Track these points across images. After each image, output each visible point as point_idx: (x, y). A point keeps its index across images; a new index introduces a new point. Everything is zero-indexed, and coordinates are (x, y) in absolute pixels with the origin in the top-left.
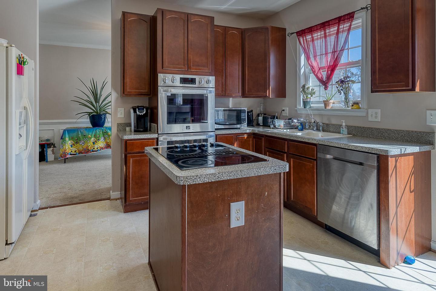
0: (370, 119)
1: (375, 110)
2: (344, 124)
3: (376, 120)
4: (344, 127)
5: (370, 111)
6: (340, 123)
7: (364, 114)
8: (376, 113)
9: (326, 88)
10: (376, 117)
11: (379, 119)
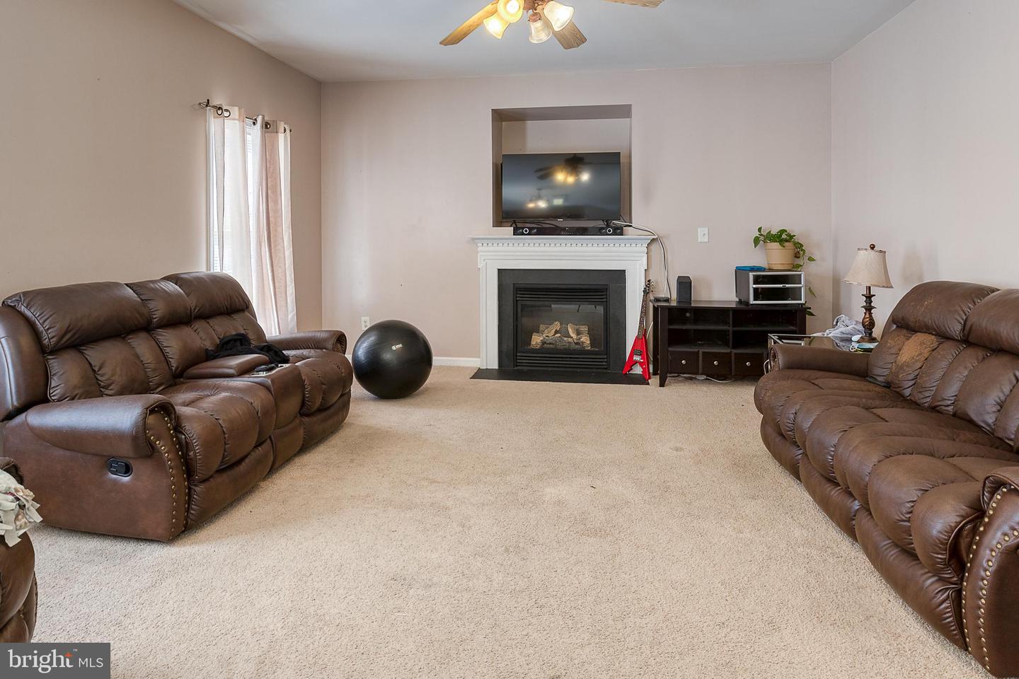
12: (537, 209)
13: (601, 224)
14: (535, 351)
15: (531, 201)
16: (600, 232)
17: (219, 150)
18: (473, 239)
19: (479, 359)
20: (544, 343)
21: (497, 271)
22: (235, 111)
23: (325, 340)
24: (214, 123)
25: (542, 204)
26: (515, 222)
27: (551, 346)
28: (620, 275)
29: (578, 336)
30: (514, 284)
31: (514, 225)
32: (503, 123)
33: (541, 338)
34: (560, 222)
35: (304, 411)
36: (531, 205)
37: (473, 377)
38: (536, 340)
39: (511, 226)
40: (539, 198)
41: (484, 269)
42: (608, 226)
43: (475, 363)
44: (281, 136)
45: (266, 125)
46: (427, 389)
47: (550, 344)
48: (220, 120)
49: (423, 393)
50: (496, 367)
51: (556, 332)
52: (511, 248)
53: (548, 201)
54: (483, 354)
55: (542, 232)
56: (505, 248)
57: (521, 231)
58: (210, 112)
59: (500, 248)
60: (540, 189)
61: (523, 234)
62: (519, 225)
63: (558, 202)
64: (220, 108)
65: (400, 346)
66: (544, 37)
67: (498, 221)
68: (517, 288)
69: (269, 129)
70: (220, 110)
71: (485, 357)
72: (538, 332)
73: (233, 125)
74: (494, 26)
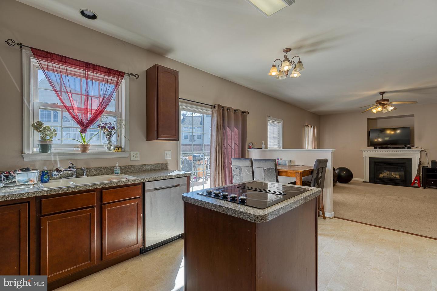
0: (132, 159)
1: (135, 153)
2: (117, 165)
3: (137, 159)
4: (117, 168)
5: (132, 153)
6: (113, 166)
7: (128, 156)
8: (137, 154)
9: (83, 131)
10: (136, 157)
11: (138, 159)
12: (378, 142)
13: (403, 146)
14: (381, 178)
15: (376, 139)
16: (403, 148)
17: (307, 133)
18: (361, 150)
20: (383, 176)
21: (369, 158)
22: (310, 126)
24: (306, 128)
25: (380, 140)
26: (374, 146)
27: (386, 177)
28: (410, 160)
29: (395, 175)
30: (374, 161)
32: (370, 121)
34: (389, 146)
36: (376, 140)
37: (363, 182)
38: (381, 176)
40: (379, 137)
41: (365, 157)
42: (406, 147)
43: (362, 180)
48: (307, 128)
49: (351, 183)
50: (369, 181)
51: (388, 174)
52: (373, 152)
53: (382, 138)
54: (365, 177)
55: (383, 148)
56: (371, 152)
60: (379, 134)
62: (375, 147)
63: (387, 139)
66: (386, 111)
67: (369, 146)
68: (375, 163)
69: (314, 128)
70: (307, 126)
71: (365, 179)
72: (382, 174)
73: (309, 128)
74: (374, 111)
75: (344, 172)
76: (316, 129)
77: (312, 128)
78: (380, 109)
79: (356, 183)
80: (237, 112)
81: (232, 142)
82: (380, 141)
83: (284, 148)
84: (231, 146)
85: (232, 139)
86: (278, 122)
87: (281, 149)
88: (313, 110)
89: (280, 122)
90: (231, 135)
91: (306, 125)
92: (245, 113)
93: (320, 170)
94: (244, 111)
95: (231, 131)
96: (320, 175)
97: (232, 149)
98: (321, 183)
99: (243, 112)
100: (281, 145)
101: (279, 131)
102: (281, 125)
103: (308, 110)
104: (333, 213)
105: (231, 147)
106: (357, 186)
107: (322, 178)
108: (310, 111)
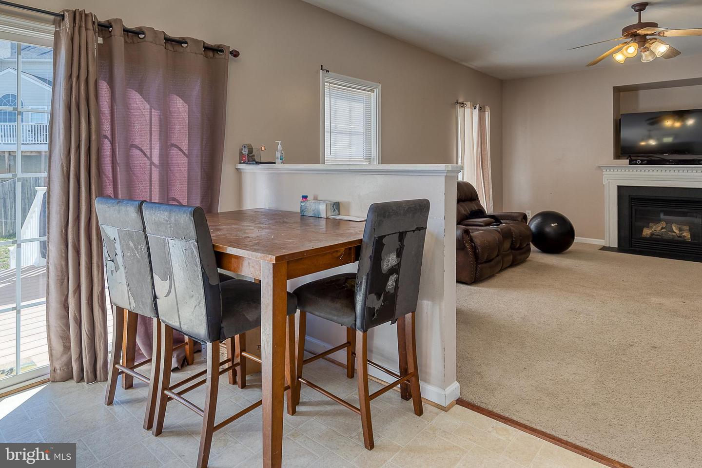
12: (648, 146)
14: (645, 239)
15: (643, 140)
17: (462, 123)
18: (599, 167)
19: (604, 241)
20: (652, 234)
21: (617, 186)
22: (468, 104)
23: (516, 217)
24: (460, 111)
25: (653, 142)
26: (630, 156)
27: (658, 237)
29: (680, 232)
30: (629, 195)
31: (629, 158)
32: (621, 93)
33: (651, 231)
34: (666, 156)
35: (513, 247)
36: (643, 143)
37: (600, 249)
38: (647, 232)
39: (627, 159)
40: (650, 137)
41: (608, 185)
43: (601, 242)
44: (487, 113)
45: (480, 109)
46: (570, 252)
47: (658, 235)
48: (462, 109)
50: (616, 246)
51: (663, 228)
52: (627, 172)
53: (658, 139)
54: (607, 235)
55: (650, 162)
56: (623, 172)
57: (635, 162)
58: (458, 106)
59: (619, 172)
60: (650, 131)
61: (636, 164)
62: (633, 158)
63: (668, 140)
64: (462, 104)
65: (556, 224)
66: (651, 59)
67: (617, 156)
68: (632, 199)
69: (482, 110)
70: (462, 105)
71: (608, 240)
72: (648, 227)
73: (468, 111)
74: (619, 57)
75: (552, 225)
76: (487, 115)
77: (476, 112)
78: (632, 49)
79: (583, 255)
80: (184, 45)
81: (151, 140)
82: (653, 146)
83: (384, 160)
84: (148, 154)
85: (151, 131)
86: (369, 89)
87: (375, 166)
88: (477, 64)
89: (372, 91)
90: (148, 118)
91: (460, 101)
92: (222, 51)
93: (391, 242)
94: (219, 46)
95: (148, 106)
96: (390, 260)
97: (152, 163)
98: (396, 288)
99: (213, 51)
100: (374, 153)
101: (368, 115)
102: (374, 97)
103: (466, 64)
104: (456, 385)
105: (150, 159)
106: (583, 262)
107: (401, 271)
108: (470, 66)
